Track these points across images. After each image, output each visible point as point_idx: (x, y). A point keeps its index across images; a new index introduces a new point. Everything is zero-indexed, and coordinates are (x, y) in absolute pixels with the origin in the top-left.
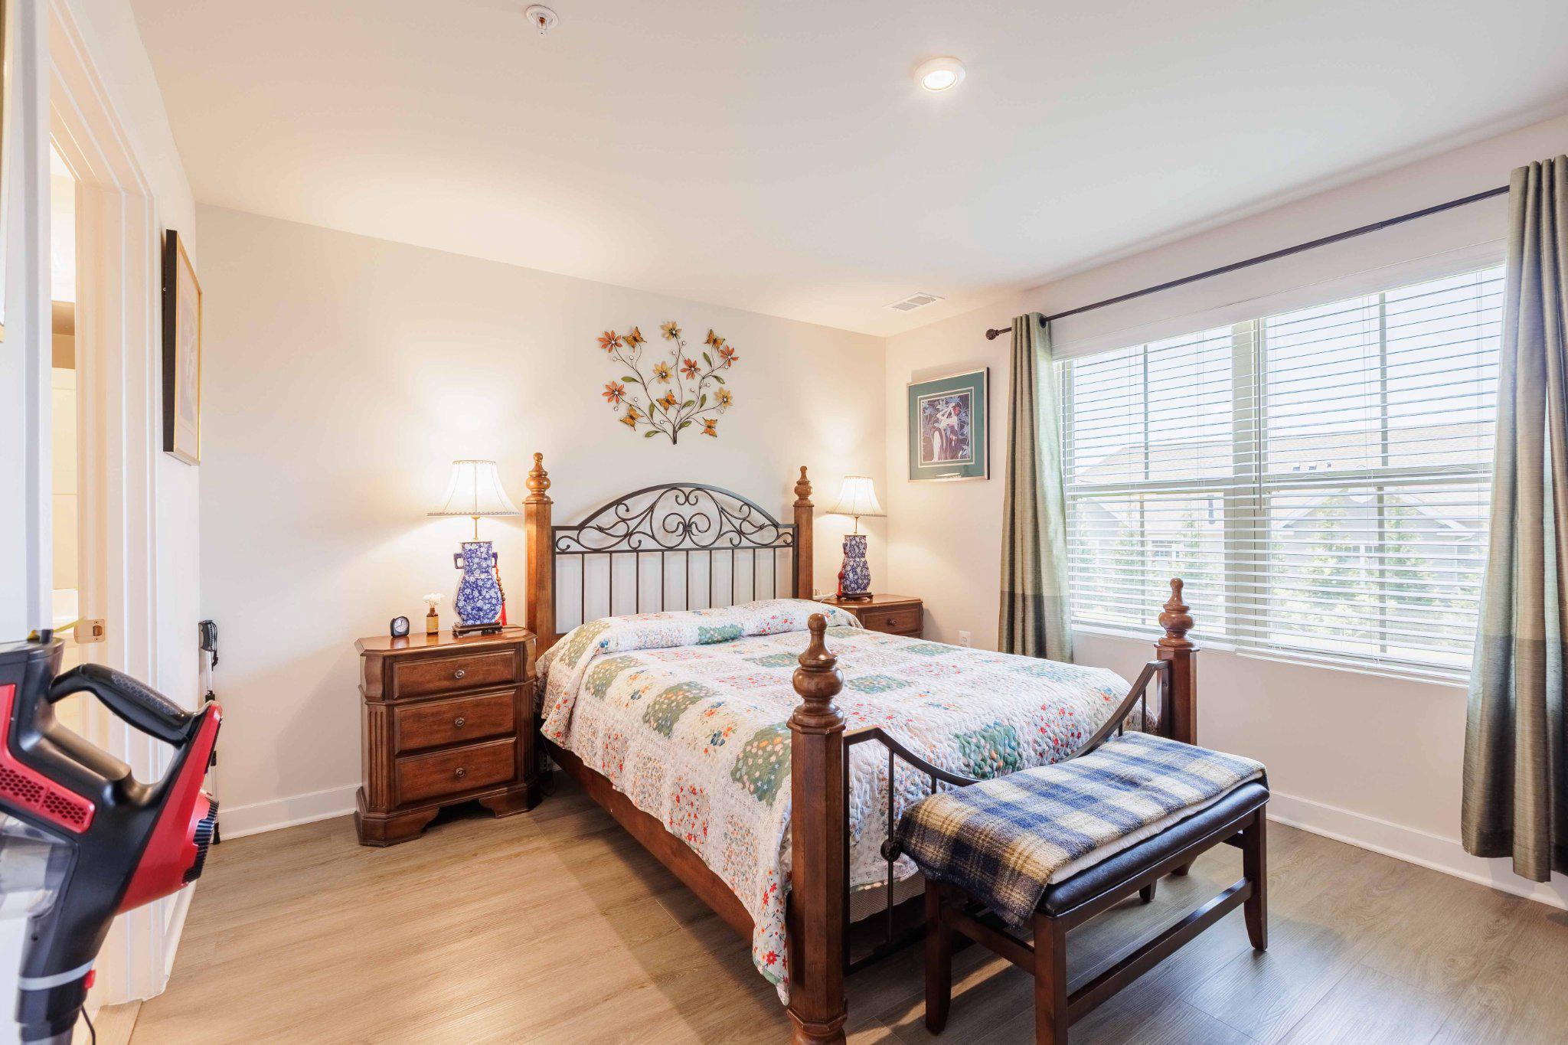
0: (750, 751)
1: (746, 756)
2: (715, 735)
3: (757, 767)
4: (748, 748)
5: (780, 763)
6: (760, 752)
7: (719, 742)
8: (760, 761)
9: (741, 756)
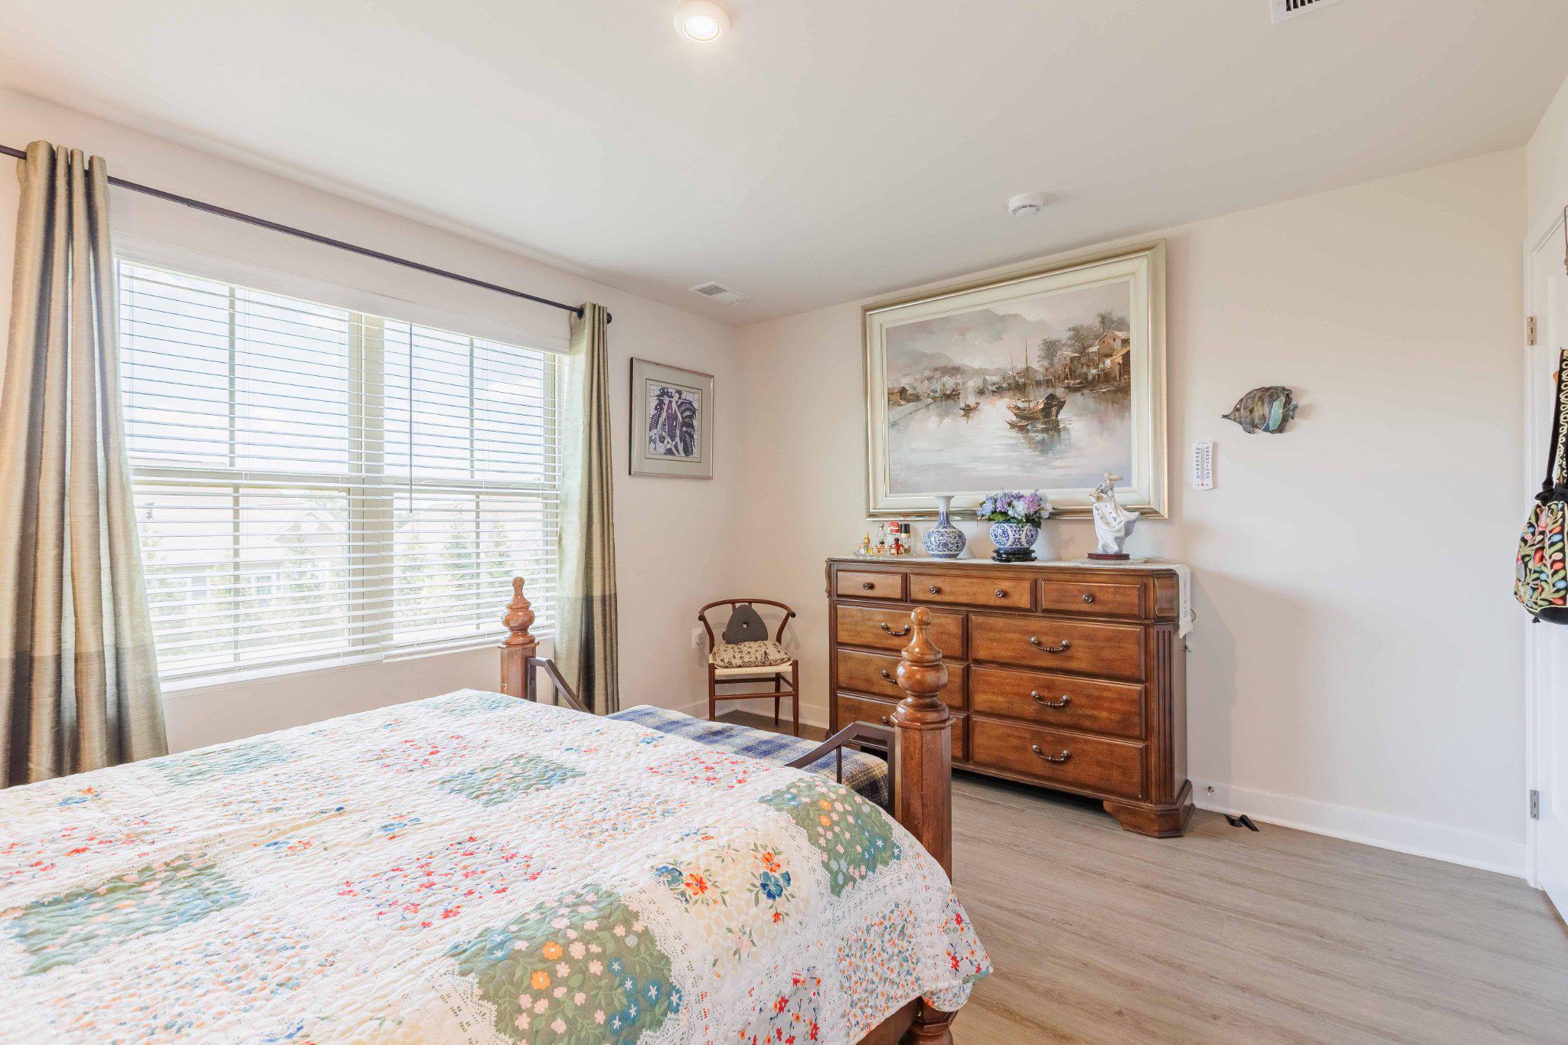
0: (827, 840)
1: (830, 850)
2: (764, 886)
3: (850, 844)
4: (822, 842)
5: (857, 815)
6: (837, 829)
7: (782, 882)
8: (848, 835)
9: (825, 857)
